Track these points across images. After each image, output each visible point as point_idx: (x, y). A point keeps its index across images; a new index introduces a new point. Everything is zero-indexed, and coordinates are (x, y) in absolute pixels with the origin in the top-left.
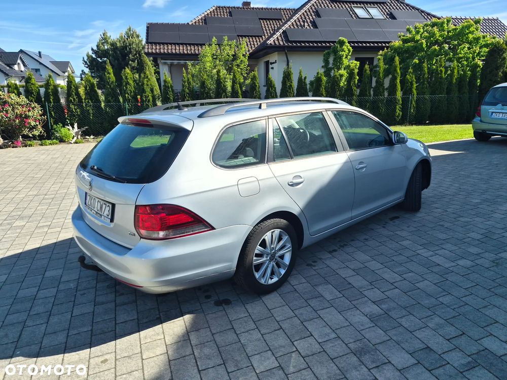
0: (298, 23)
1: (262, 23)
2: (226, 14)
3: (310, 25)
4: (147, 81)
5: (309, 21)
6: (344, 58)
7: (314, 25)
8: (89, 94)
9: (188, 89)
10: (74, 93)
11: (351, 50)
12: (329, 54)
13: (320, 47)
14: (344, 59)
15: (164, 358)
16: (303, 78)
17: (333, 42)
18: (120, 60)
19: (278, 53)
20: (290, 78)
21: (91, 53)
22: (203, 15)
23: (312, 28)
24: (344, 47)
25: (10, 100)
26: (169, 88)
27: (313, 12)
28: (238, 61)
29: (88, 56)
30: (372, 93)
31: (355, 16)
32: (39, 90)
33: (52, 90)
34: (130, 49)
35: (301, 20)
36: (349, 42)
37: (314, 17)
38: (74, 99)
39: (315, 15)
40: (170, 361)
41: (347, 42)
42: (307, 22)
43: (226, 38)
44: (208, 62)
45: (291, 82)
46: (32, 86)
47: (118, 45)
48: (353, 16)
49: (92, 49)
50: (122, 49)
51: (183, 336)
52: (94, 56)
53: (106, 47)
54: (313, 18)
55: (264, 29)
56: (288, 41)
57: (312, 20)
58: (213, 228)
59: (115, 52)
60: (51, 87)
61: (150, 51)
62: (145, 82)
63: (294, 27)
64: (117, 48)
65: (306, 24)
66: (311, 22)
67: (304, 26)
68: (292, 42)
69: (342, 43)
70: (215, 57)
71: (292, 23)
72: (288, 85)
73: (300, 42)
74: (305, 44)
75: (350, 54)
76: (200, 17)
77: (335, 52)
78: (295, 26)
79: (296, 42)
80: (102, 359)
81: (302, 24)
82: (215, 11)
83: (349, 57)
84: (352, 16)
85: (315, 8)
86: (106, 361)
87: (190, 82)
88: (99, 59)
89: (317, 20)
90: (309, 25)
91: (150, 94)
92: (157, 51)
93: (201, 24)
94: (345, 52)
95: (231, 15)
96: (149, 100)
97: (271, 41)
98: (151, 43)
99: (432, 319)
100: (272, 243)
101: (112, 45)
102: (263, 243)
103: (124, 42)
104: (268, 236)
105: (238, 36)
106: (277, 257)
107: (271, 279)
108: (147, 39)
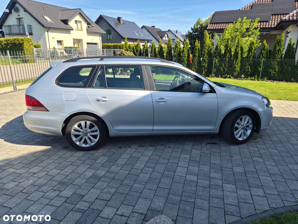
4: (187, 46)
9: (207, 50)
10: (153, 52)
16: (292, 44)
19: (292, 26)
21: (190, 30)
22: (252, 3)
26: (197, 50)
29: (188, 32)
32: (141, 50)
40: (21, 156)
43: (245, 18)
47: (204, 25)
52: (191, 32)
53: (199, 26)
58: (48, 111)
59: (201, 29)
61: (210, 28)
64: (202, 27)
76: (249, 5)
86: (12, 149)
87: (209, 46)
88: (193, 33)
91: (186, 53)
92: (214, 28)
93: (248, 9)
96: (185, 56)
97: (287, 17)
98: (212, 23)
99: (111, 189)
100: (86, 127)
101: (201, 25)
102: (80, 126)
103: (207, 23)
104: (83, 123)
105: (272, 15)
106: (88, 135)
107: (86, 145)
108: (211, 21)
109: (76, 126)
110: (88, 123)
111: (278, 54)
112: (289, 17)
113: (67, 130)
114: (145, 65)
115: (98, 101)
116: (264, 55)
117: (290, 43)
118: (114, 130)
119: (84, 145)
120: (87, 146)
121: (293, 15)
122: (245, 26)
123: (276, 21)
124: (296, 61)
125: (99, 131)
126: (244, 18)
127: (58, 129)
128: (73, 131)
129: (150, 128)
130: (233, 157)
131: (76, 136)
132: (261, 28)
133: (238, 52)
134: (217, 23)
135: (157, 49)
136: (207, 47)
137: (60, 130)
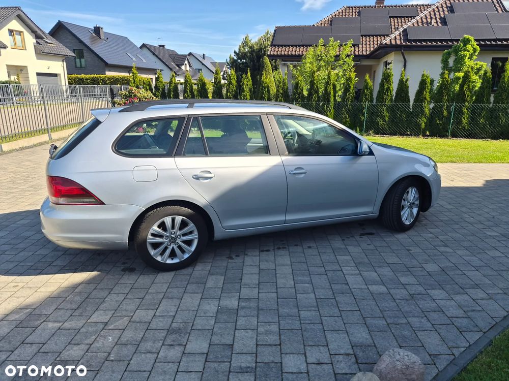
0: (425, 21)
1: (393, 21)
2: (354, 14)
3: (439, 21)
4: (247, 82)
5: (438, 17)
6: (467, 58)
7: (444, 22)
8: (200, 92)
10: (188, 91)
11: (478, 49)
12: (449, 54)
13: (440, 46)
14: (466, 60)
15: (48, 294)
16: (404, 80)
17: (457, 41)
18: (256, 61)
19: (395, 54)
20: (389, 80)
21: (233, 55)
22: (330, 17)
23: (440, 25)
24: (468, 46)
25: (138, 95)
26: (265, 88)
27: (447, 7)
28: (341, 62)
29: (230, 58)
30: (492, 99)
31: (502, 10)
32: (165, 87)
33: (173, 87)
34: (265, 51)
35: (429, 17)
36: (476, 40)
37: (446, 13)
38: (188, 95)
39: (448, 11)
40: (49, 297)
41: (473, 40)
42: (436, 19)
43: (332, 39)
44: (309, 64)
45: (390, 84)
46: (160, 83)
47: (256, 47)
48: (499, 9)
49: (235, 52)
50: (258, 52)
51: (76, 284)
52: (235, 58)
53: (247, 50)
54: (444, 14)
55: (393, 27)
56: (406, 40)
57: (443, 16)
58: (103, 203)
59: (252, 54)
60: (173, 85)
61: (272, 53)
62: (245, 82)
63: (418, 25)
64: (254, 51)
65: (434, 21)
66: (441, 18)
67: (431, 22)
68: (410, 41)
69: (466, 42)
70: (318, 58)
71: (417, 21)
72: (386, 87)
73: (421, 41)
75: (476, 54)
76: (327, 19)
77: (457, 51)
78: (420, 24)
79: (415, 41)
80: (16, 284)
81: (429, 21)
82: (344, 11)
83: (475, 57)
84: (497, 10)
85: (450, 3)
86: (17, 286)
87: (285, 83)
88: (239, 61)
89: (450, 17)
90: (437, 22)
91: (248, 94)
92: (279, 53)
93: (326, 25)
94: (468, 51)
95: (359, 15)
97: (387, 41)
98: (275, 46)
99: (269, 325)
100: (173, 227)
101: (251, 48)
102: (162, 226)
103: (261, 45)
104: (168, 220)
105: (362, 36)
106: (178, 241)
107: (172, 259)
108: (272, 42)
109: (155, 228)
110: (179, 219)
111: (387, 95)
112: (390, 40)
113: (141, 236)
114: (267, 114)
115: (197, 178)
116: (367, 97)
117: (402, 79)
118: (223, 227)
119: (169, 261)
120: (176, 261)
121: (395, 37)
122: (333, 52)
123: (372, 46)
124: (411, 106)
125: (196, 233)
126: (330, 39)
127: (122, 236)
128: (149, 236)
129: (281, 218)
130: (411, 250)
131: (155, 246)
132: (355, 55)
133: (330, 92)
134: (282, 46)
135: (195, 87)
136: (281, 84)
137: (125, 238)
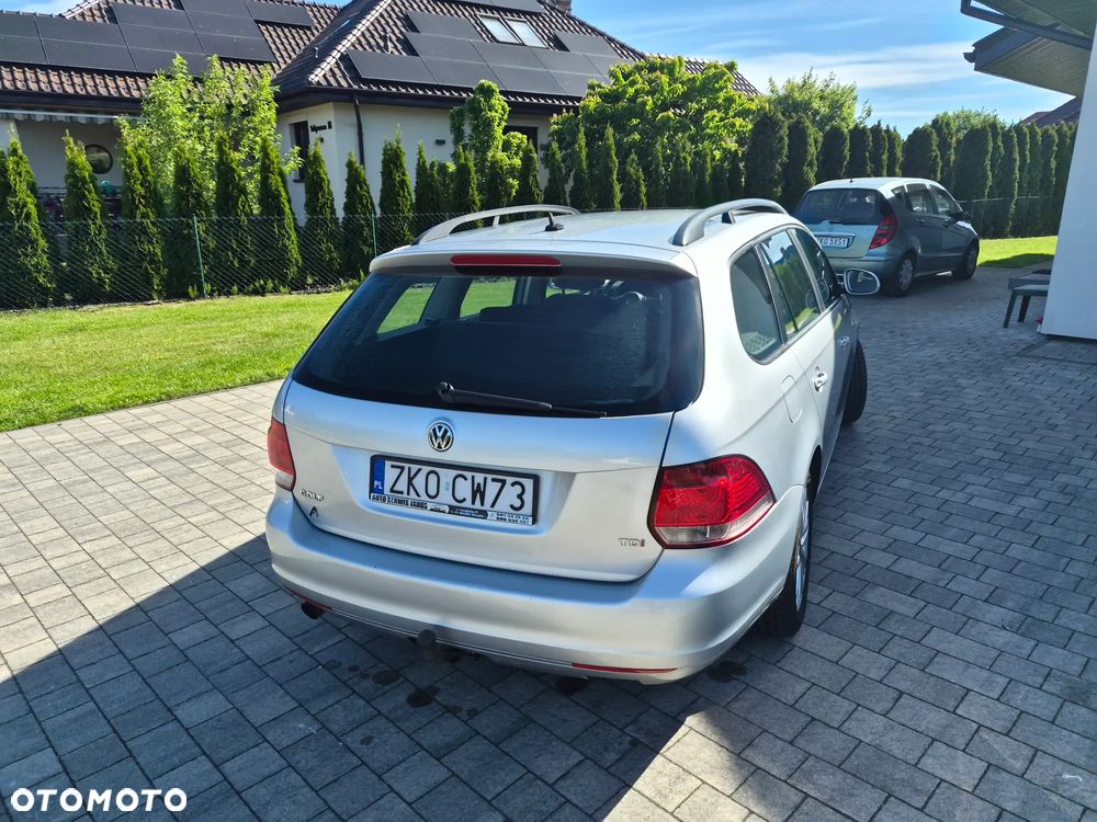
0: (372, 41)
1: (266, 33)
3: (399, 47)
5: (394, 38)
6: (496, 124)
7: (408, 47)
11: (507, 109)
12: (460, 114)
13: (431, 97)
14: (496, 128)
17: (467, 90)
19: (335, 108)
20: (401, 165)
23: (404, 53)
24: (493, 101)
27: (398, 17)
31: (488, 37)
35: (376, 34)
36: (502, 93)
37: (403, 29)
39: (404, 26)
41: (497, 91)
42: (391, 40)
45: (404, 174)
48: (484, 35)
54: (401, 32)
55: (273, 46)
56: (357, 78)
57: (400, 36)
63: (365, 49)
65: (389, 44)
66: (398, 39)
67: (386, 47)
68: (367, 82)
69: (487, 93)
71: (358, 39)
72: (398, 179)
73: (386, 83)
74: (398, 89)
75: (506, 117)
77: (476, 110)
78: (367, 47)
79: (377, 83)
81: (382, 44)
83: (503, 123)
84: (482, 36)
85: (401, 11)
89: (411, 36)
90: (396, 47)
93: (99, 20)
94: (496, 112)
97: (318, 77)
112: (324, 75)
121: (331, 68)
